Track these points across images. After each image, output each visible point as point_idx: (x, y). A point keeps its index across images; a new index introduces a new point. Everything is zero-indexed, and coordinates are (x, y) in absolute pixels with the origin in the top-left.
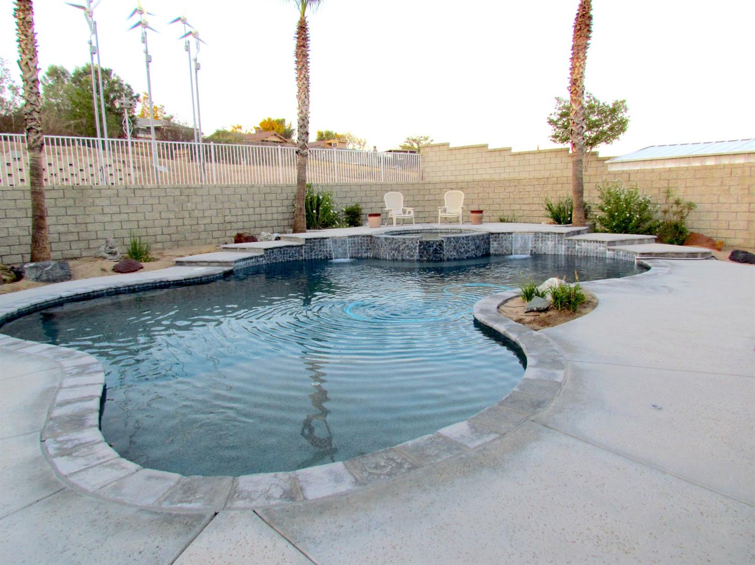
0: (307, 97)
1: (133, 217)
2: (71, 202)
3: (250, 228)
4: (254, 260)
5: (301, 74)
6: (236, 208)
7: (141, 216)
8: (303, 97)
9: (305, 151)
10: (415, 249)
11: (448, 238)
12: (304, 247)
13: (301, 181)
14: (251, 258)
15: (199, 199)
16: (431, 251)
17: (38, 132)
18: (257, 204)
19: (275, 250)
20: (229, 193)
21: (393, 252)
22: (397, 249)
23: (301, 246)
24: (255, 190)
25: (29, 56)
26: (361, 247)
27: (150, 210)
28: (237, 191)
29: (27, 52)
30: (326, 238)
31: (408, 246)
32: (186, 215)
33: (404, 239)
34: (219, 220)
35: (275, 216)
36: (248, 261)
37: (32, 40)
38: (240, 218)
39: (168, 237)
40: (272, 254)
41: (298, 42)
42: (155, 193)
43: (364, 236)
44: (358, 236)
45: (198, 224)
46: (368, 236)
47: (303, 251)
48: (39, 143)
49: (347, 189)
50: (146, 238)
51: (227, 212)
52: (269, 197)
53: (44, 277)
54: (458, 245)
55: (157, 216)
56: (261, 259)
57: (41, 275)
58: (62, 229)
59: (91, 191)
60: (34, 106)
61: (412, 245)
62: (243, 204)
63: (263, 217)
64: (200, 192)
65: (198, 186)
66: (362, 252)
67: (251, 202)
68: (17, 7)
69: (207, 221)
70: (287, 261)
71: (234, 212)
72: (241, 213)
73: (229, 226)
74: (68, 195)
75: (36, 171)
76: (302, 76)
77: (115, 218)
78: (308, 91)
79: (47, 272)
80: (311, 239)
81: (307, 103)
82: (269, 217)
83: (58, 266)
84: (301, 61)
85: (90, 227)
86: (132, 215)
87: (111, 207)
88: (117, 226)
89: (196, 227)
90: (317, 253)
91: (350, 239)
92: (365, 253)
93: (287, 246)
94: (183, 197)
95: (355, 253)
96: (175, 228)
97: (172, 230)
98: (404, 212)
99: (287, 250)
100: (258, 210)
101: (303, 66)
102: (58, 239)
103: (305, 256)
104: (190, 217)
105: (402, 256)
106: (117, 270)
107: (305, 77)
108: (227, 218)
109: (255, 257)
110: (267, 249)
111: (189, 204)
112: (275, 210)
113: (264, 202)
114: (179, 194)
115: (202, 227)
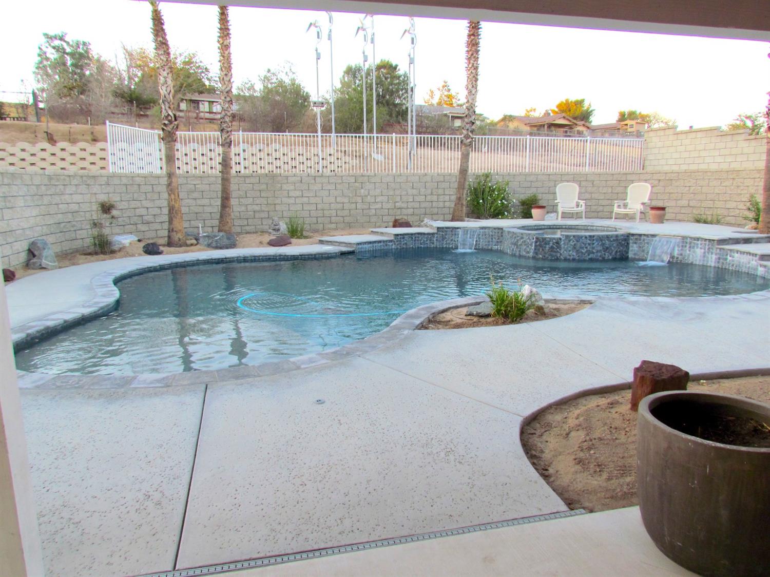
0: (475, 86)
1: (313, 200)
2: (264, 187)
3: (421, 214)
4: (382, 244)
5: (469, 63)
6: (407, 195)
7: (318, 200)
8: (470, 87)
9: (469, 140)
10: (531, 245)
11: (567, 237)
12: (436, 236)
13: (464, 171)
14: (380, 242)
15: (372, 186)
16: (547, 248)
17: (228, 132)
18: (429, 192)
19: (406, 236)
20: (401, 181)
21: (513, 246)
22: (515, 244)
23: (433, 234)
24: (428, 178)
25: (224, 73)
26: (492, 239)
27: (327, 195)
28: (409, 179)
29: (224, 70)
30: (458, 228)
31: (525, 241)
32: (359, 200)
33: (522, 234)
34: (390, 206)
35: (447, 204)
36: (375, 245)
37: (228, 59)
38: (410, 205)
39: (342, 219)
40: (402, 240)
41: (469, 31)
42: (332, 180)
43: (495, 229)
44: (489, 228)
45: (369, 209)
46: (499, 229)
47: (435, 239)
48: (228, 140)
49: (532, 178)
50: (323, 218)
51: (398, 199)
52: (442, 185)
53: (214, 244)
54: (578, 245)
55: (333, 200)
56: (391, 244)
57: (212, 243)
58: (257, 208)
59: (279, 178)
60: (226, 112)
61: (528, 241)
62: (415, 192)
63: (434, 204)
64: (373, 180)
65: (372, 175)
66: (492, 245)
67: (423, 190)
68: (219, 35)
69: (379, 206)
70: (418, 248)
71: (404, 199)
72: (412, 200)
73: (399, 212)
74: (262, 181)
75: (226, 163)
76: (470, 66)
77: (299, 201)
78: (476, 80)
79: (216, 241)
80: (443, 228)
81: (473, 92)
82: (441, 205)
83: (225, 237)
84: (471, 50)
85: (278, 207)
86: (312, 198)
87: (296, 192)
88: (299, 207)
89: (368, 211)
90: (448, 242)
91: (481, 231)
92: (495, 245)
93: (419, 234)
94: (357, 184)
95: (486, 245)
96: (349, 211)
97: (346, 213)
98: (578, 206)
99: (419, 237)
100: (429, 198)
101: (472, 55)
102: (253, 215)
103: (436, 244)
104: (362, 202)
105: (520, 251)
106: (272, 244)
107: (473, 65)
108: (397, 204)
109: (384, 241)
110: (398, 235)
111: (362, 191)
112: (447, 198)
113: (437, 190)
114: (354, 181)
115: (374, 211)
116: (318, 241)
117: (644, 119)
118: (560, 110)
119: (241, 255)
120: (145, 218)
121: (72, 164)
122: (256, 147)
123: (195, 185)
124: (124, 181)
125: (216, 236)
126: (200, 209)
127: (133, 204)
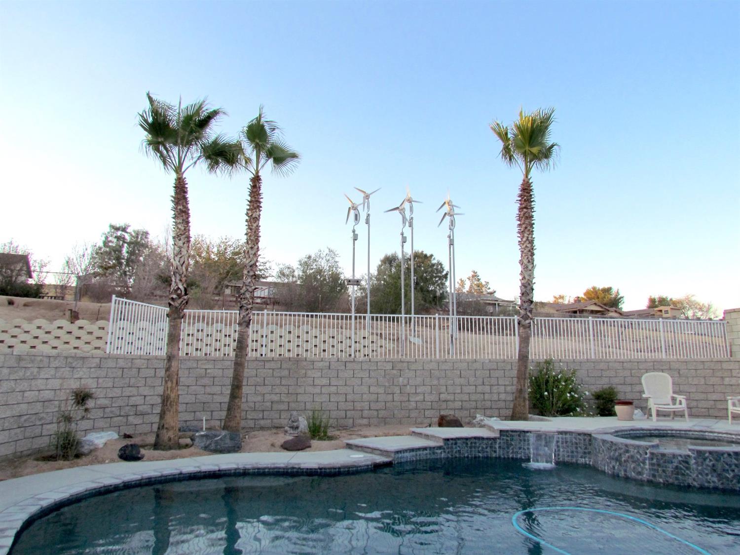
0: (531, 261)
1: (342, 390)
2: (286, 373)
3: (470, 409)
4: (428, 451)
5: (523, 237)
6: (454, 384)
7: (349, 390)
8: (525, 262)
9: (527, 321)
10: (644, 463)
11: (700, 453)
12: (498, 441)
13: (523, 357)
14: (425, 449)
15: (412, 374)
16: (670, 469)
17: (247, 309)
18: (480, 381)
19: (459, 442)
20: (447, 368)
21: (613, 463)
22: (617, 459)
23: (494, 439)
24: (478, 366)
25: (250, 246)
26: (576, 448)
27: (359, 384)
28: (456, 366)
29: (250, 242)
30: (527, 432)
31: (632, 457)
32: (397, 390)
33: (626, 445)
34: (434, 397)
35: (503, 397)
36: (418, 453)
37: (255, 232)
38: (458, 397)
39: (375, 413)
40: (454, 446)
41: (521, 204)
42: (365, 366)
43: (579, 434)
44: (571, 433)
46: (585, 434)
47: (497, 446)
48: (247, 319)
49: (602, 366)
50: (353, 412)
51: (443, 389)
52: (495, 374)
53: (213, 447)
54: (719, 466)
55: (366, 389)
56: (439, 451)
57: (210, 444)
58: (276, 398)
59: (305, 363)
60: (248, 287)
61: (639, 457)
62: (462, 381)
63: (487, 397)
64: (413, 367)
65: (412, 360)
66: (577, 457)
67: (472, 380)
68: (248, 207)
69: (420, 398)
70: (475, 457)
71: (451, 389)
72: (459, 391)
73: (444, 405)
74: (284, 366)
75: (241, 345)
76: (524, 239)
77: (324, 390)
78: (533, 254)
79: (216, 442)
80: (507, 431)
81: (530, 267)
82: (495, 397)
83: (228, 437)
84: (524, 223)
85: (300, 398)
86: (341, 388)
87: (322, 379)
88: (325, 398)
89: (407, 404)
90: (515, 450)
91: (560, 436)
92: (581, 457)
93: (475, 438)
94: (395, 372)
95: (568, 456)
96: (384, 403)
97: (381, 405)
99: (475, 443)
100: (480, 389)
101: (526, 228)
102: (270, 407)
103: (499, 453)
104: (401, 393)
105: (625, 471)
106: (288, 447)
107: (527, 239)
108: (442, 396)
109: (430, 448)
110: (448, 440)
111: (401, 379)
112: (502, 389)
113: (489, 379)
114: (391, 368)
115: (413, 405)
116: (345, 445)
117: (677, 307)
118: (588, 298)
119: (241, 466)
120: (140, 408)
121: (87, 343)
122: (285, 329)
123: (206, 369)
124: (121, 363)
125: (216, 436)
126: (208, 398)
127: (127, 392)
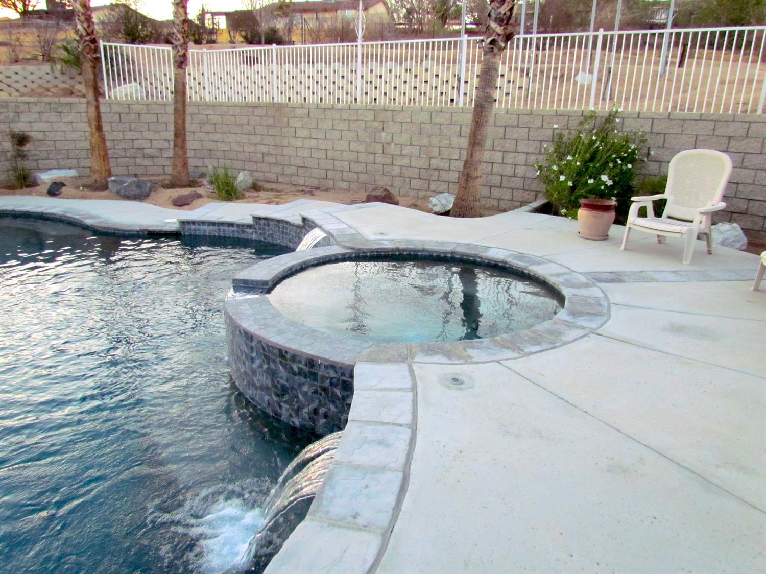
1: (323, 145)
4: (235, 228)
6: (450, 146)
7: (329, 145)
15: (397, 128)
19: (271, 223)
20: (442, 121)
27: (339, 138)
28: (454, 119)
32: (379, 149)
35: (520, 171)
36: (222, 228)
39: (355, 176)
40: (267, 228)
42: (345, 116)
45: (392, 165)
50: (333, 172)
52: (513, 134)
53: (122, 192)
55: (345, 146)
56: (250, 231)
57: (120, 190)
64: (399, 118)
65: (397, 109)
69: (405, 162)
71: (445, 153)
72: (437, 155)
74: (269, 112)
77: (307, 143)
79: (125, 188)
82: (509, 171)
85: (285, 151)
86: (322, 141)
87: (303, 130)
88: (306, 153)
89: (390, 168)
94: (376, 124)
96: (365, 165)
97: (360, 168)
104: (383, 153)
108: (433, 161)
111: (384, 134)
112: (521, 158)
113: (502, 141)
114: (372, 118)
115: (397, 170)
123: (207, 115)
126: (212, 146)
